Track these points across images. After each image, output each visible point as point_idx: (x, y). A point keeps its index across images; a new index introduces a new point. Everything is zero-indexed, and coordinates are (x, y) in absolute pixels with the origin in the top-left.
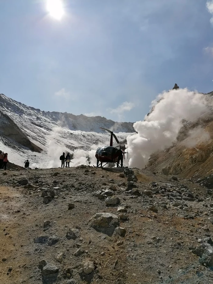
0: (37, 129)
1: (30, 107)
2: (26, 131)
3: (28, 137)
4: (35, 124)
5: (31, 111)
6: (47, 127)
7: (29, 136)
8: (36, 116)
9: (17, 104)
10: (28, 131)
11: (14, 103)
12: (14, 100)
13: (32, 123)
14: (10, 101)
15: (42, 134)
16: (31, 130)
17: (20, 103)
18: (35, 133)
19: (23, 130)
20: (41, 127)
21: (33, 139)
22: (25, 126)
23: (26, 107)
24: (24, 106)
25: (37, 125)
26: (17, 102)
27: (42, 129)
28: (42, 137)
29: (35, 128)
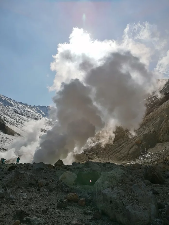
0: (18, 116)
1: (19, 102)
2: (6, 118)
3: (6, 122)
4: (17, 113)
5: (20, 105)
6: (29, 116)
7: (7, 121)
8: (23, 109)
9: (8, 99)
11: (5, 99)
12: (6, 97)
13: (15, 112)
14: (2, 97)
15: (22, 121)
16: (12, 117)
17: (11, 99)
18: (14, 119)
19: (3, 116)
20: (23, 115)
21: (10, 124)
22: (6, 114)
23: (15, 102)
24: (14, 101)
25: (19, 114)
26: (8, 98)
27: (23, 117)
28: (20, 123)
29: (16, 116)
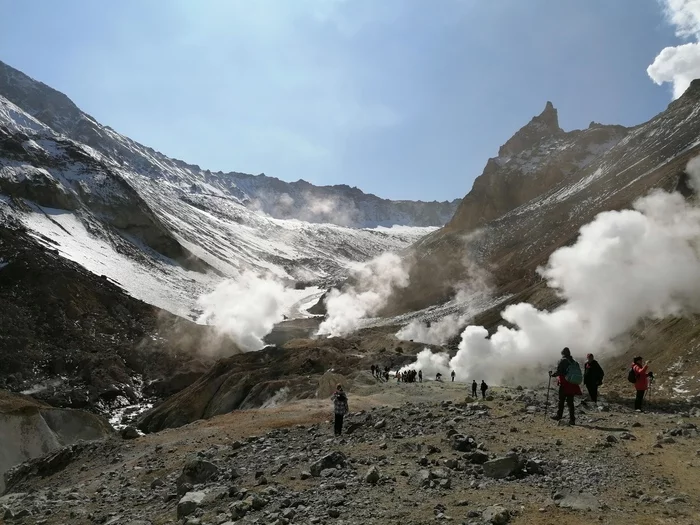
0: (196, 214)
1: (174, 160)
2: (169, 219)
3: (174, 233)
4: (190, 202)
5: (178, 170)
6: (218, 210)
7: (177, 231)
8: (189, 182)
9: (144, 152)
10: (174, 219)
11: (136, 150)
13: (183, 199)
14: (127, 145)
15: (208, 227)
16: (181, 215)
17: (151, 150)
18: (190, 224)
19: (162, 215)
20: (204, 208)
21: (185, 239)
22: (165, 206)
23: (165, 160)
24: (161, 157)
25: (195, 205)
27: (208, 215)
28: (207, 235)
29: (190, 212)
